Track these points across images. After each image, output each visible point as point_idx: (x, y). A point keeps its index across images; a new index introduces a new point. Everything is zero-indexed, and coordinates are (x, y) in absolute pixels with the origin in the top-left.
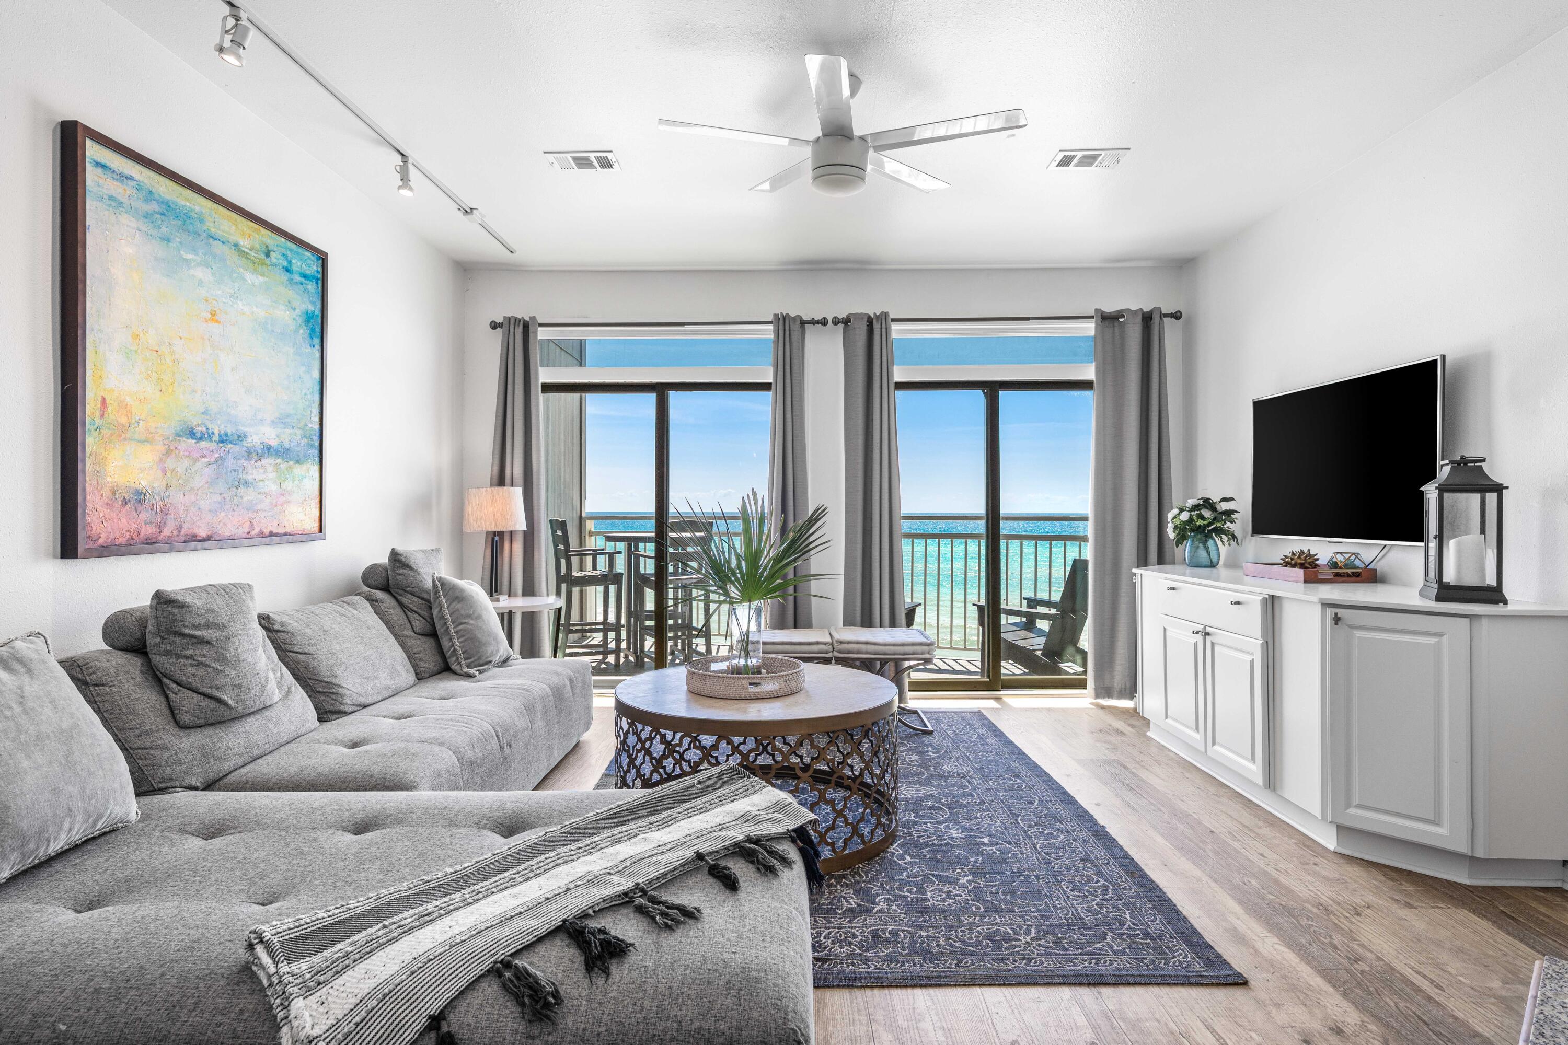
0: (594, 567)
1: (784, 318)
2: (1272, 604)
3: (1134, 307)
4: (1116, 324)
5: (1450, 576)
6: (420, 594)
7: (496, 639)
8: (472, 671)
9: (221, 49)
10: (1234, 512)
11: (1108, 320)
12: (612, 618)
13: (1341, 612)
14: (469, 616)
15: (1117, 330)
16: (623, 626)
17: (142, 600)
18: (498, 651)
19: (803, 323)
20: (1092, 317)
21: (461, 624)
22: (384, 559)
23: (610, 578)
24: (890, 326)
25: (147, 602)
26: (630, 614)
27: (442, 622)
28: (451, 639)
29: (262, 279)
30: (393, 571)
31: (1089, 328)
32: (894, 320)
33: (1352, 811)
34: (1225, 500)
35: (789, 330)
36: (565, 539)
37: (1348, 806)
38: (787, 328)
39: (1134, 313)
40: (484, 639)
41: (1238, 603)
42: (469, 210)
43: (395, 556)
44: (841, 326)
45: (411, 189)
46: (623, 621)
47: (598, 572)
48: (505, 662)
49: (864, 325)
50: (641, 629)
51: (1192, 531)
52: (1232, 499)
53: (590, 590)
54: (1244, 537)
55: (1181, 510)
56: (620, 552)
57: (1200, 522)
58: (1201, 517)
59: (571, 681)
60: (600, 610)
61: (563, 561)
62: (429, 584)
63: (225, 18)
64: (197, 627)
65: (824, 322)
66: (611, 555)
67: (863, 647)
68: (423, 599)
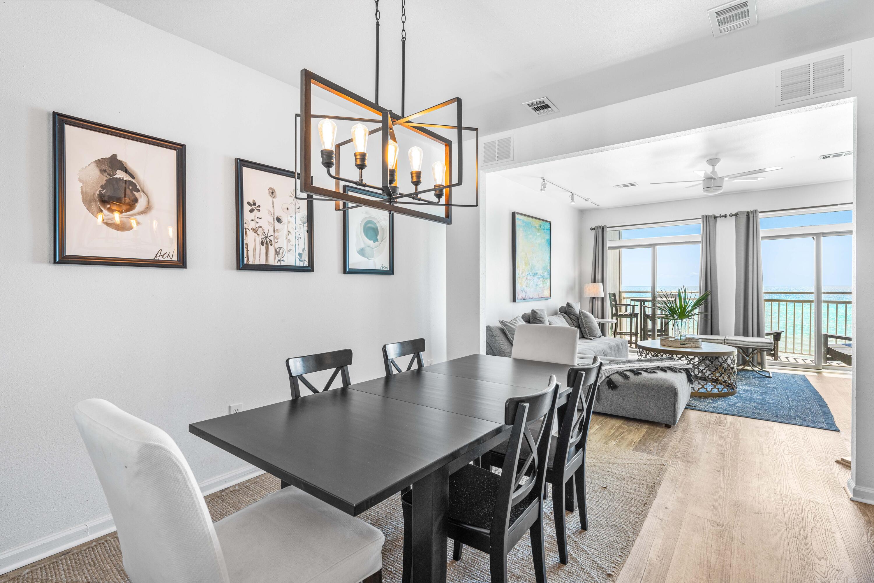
0: (626, 311)
1: (706, 216)
6: (575, 315)
7: (597, 330)
8: (591, 338)
9: (542, 190)
12: (634, 331)
14: (590, 322)
16: (639, 334)
17: (529, 311)
18: (598, 333)
19: (715, 217)
21: (587, 324)
22: (565, 305)
23: (633, 315)
24: (758, 215)
25: (530, 312)
26: (641, 330)
27: (582, 323)
28: (585, 328)
29: (540, 233)
30: (568, 308)
32: (760, 212)
35: (709, 221)
36: (615, 300)
40: (594, 329)
42: (587, 199)
43: (568, 304)
44: (734, 217)
45: (574, 202)
46: (639, 332)
47: (628, 313)
48: (600, 337)
49: (745, 216)
50: (646, 335)
53: (624, 320)
56: (637, 305)
59: (622, 344)
60: (629, 327)
61: (614, 309)
62: (578, 312)
63: (542, 182)
64: (539, 318)
65: (725, 216)
66: (634, 307)
67: (738, 342)
68: (576, 317)
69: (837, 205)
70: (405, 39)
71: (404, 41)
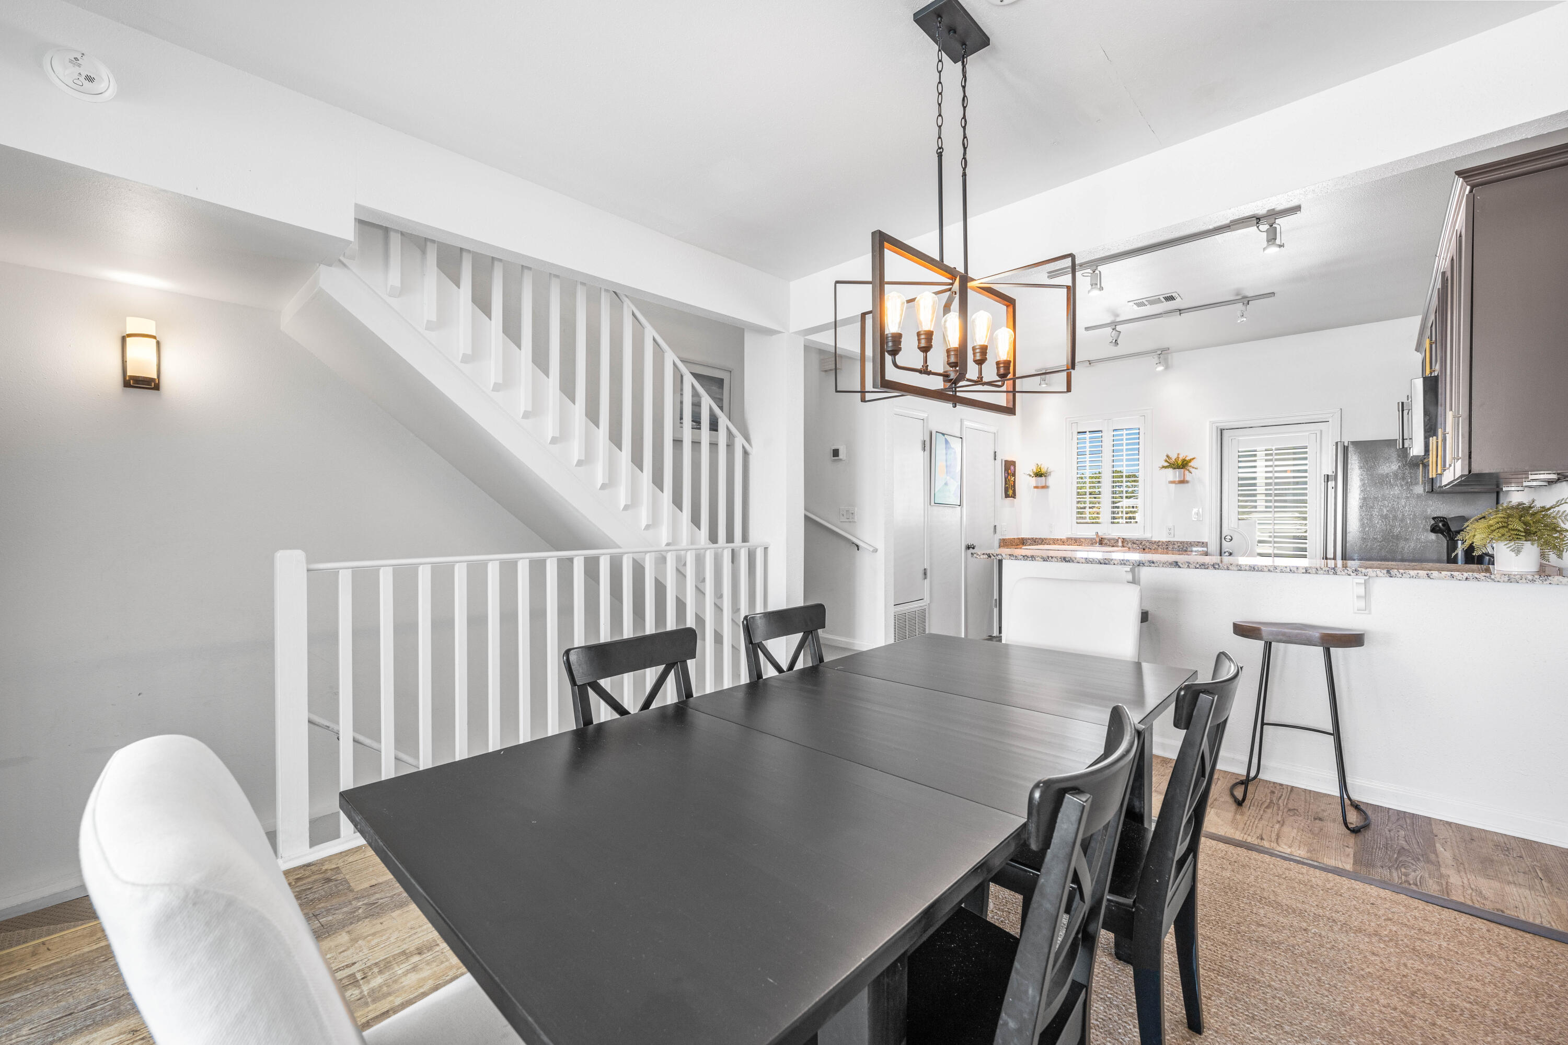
70: (941, 150)
71: (941, 153)
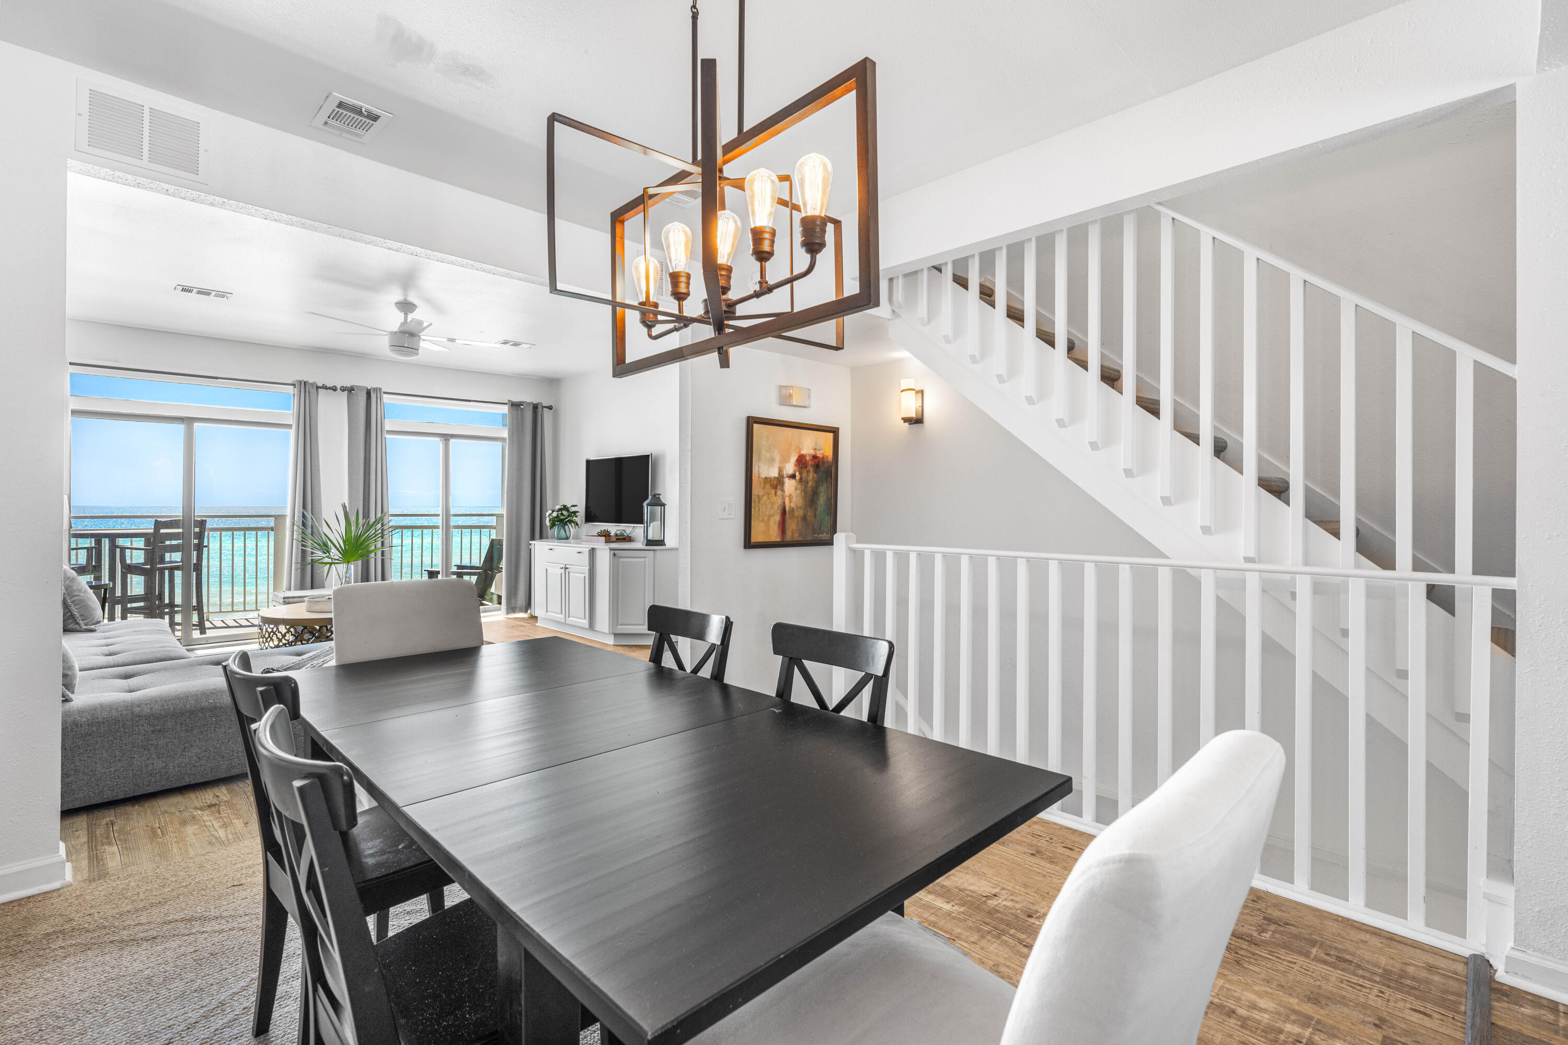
1: (305, 383)
2: (592, 551)
3: (528, 401)
4: (519, 408)
5: (650, 537)
7: (98, 607)
8: (91, 627)
10: (577, 512)
11: (515, 406)
13: (616, 552)
15: (519, 412)
19: (318, 388)
20: (506, 404)
24: (382, 396)
31: (505, 409)
32: (384, 393)
33: (619, 627)
34: (573, 506)
35: (308, 392)
37: (617, 625)
38: (307, 390)
39: (529, 404)
41: (579, 552)
44: (347, 392)
49: (364, 394)
51: (558, 521)
52: (576, 506)
54: (582, 524)
55: (553, 511)
57: (562, 517)
58: (562, 514)
65: (334, 389)
69: (470, 401)
